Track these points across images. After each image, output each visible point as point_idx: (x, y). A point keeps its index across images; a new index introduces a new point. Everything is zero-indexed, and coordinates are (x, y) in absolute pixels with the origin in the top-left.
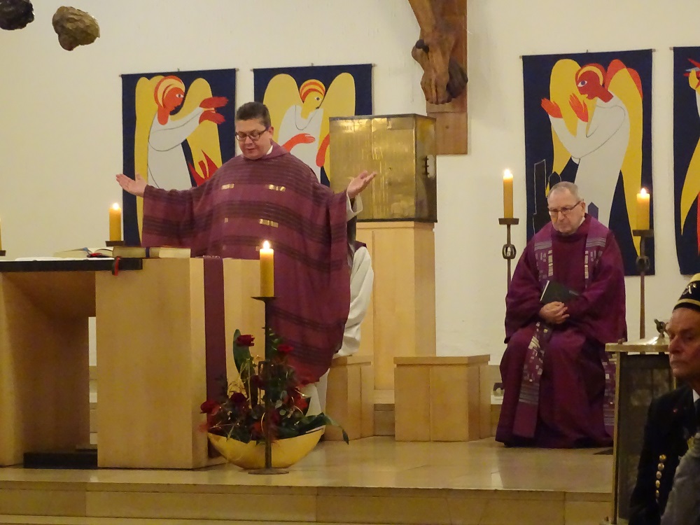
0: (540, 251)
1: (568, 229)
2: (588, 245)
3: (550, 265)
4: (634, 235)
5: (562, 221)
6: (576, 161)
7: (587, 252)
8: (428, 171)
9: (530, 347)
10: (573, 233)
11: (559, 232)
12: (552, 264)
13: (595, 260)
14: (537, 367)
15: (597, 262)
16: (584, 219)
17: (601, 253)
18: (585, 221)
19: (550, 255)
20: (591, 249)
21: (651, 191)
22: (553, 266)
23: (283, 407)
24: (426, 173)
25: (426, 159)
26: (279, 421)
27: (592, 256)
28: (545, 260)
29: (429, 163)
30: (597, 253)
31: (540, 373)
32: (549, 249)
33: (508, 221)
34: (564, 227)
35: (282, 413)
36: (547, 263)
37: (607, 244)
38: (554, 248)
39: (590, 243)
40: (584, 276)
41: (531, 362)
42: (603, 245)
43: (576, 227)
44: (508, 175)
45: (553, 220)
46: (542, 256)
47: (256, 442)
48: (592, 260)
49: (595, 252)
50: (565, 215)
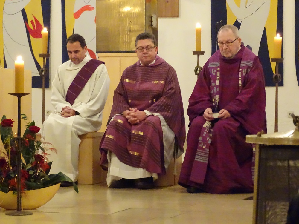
0: (212, 68)
1: (230, 55)
2: (242, 65)
3: (217, 78)
4: (272, 61)
5: (226, 49)
6: (240, 21)
7: (241, 70)
8: (153, 24)
9: (204, 126)
10: (232, 57)
11: (224, 57)
12: (219, 77)
13: (246, 75)
14: (208, 139)
15: (246, 76)
16: (240, 48)
17: (249, 70)
18: (240, 50)
19: (218, 71)
20: (243, 68)
21: (282, 35)
22: (220, 78)
23: (32, 169)
24: (152, 25)
25: (152, 17)
26: (28, 178)
27: (244, 72)
28: (214, 74)
29: (153, 19)
30: (247, 70)
31: (209, 142)
32: (218, 67)
33: (198, 53)
34: (227, 54)
35: (31, 172)
36: (216, 76)
37: (254, 64)
38: (221, 67)
39: (244, 64)
40: (239, 85)
41: (204, 135)
42: (251, 65)
43: (235, 53)
44: (198, 26)
45: (221, 49)
46: (213, 72)
47: (13, 191)
48: (244, 74)
49: (246, 69)
50: (227, 46)
